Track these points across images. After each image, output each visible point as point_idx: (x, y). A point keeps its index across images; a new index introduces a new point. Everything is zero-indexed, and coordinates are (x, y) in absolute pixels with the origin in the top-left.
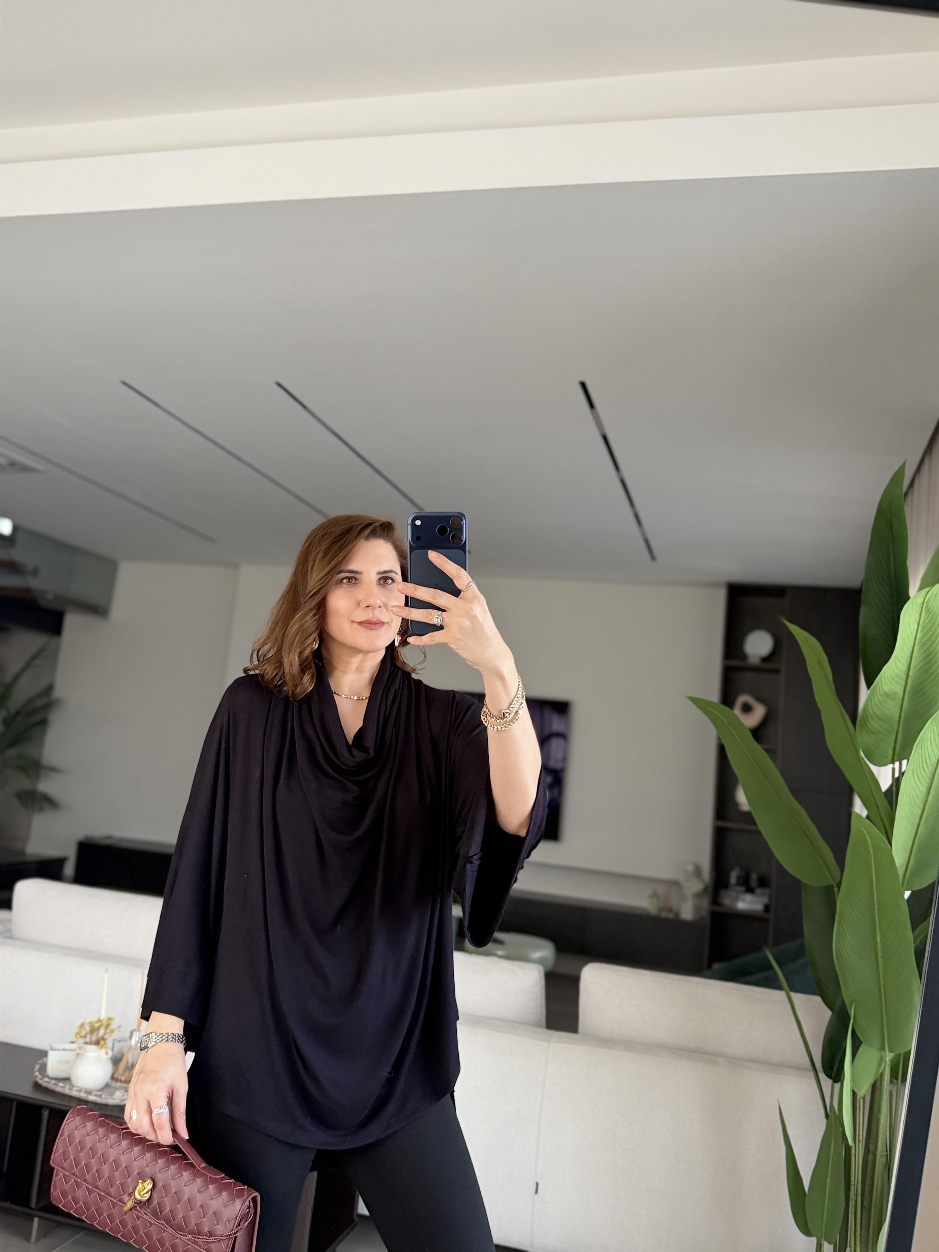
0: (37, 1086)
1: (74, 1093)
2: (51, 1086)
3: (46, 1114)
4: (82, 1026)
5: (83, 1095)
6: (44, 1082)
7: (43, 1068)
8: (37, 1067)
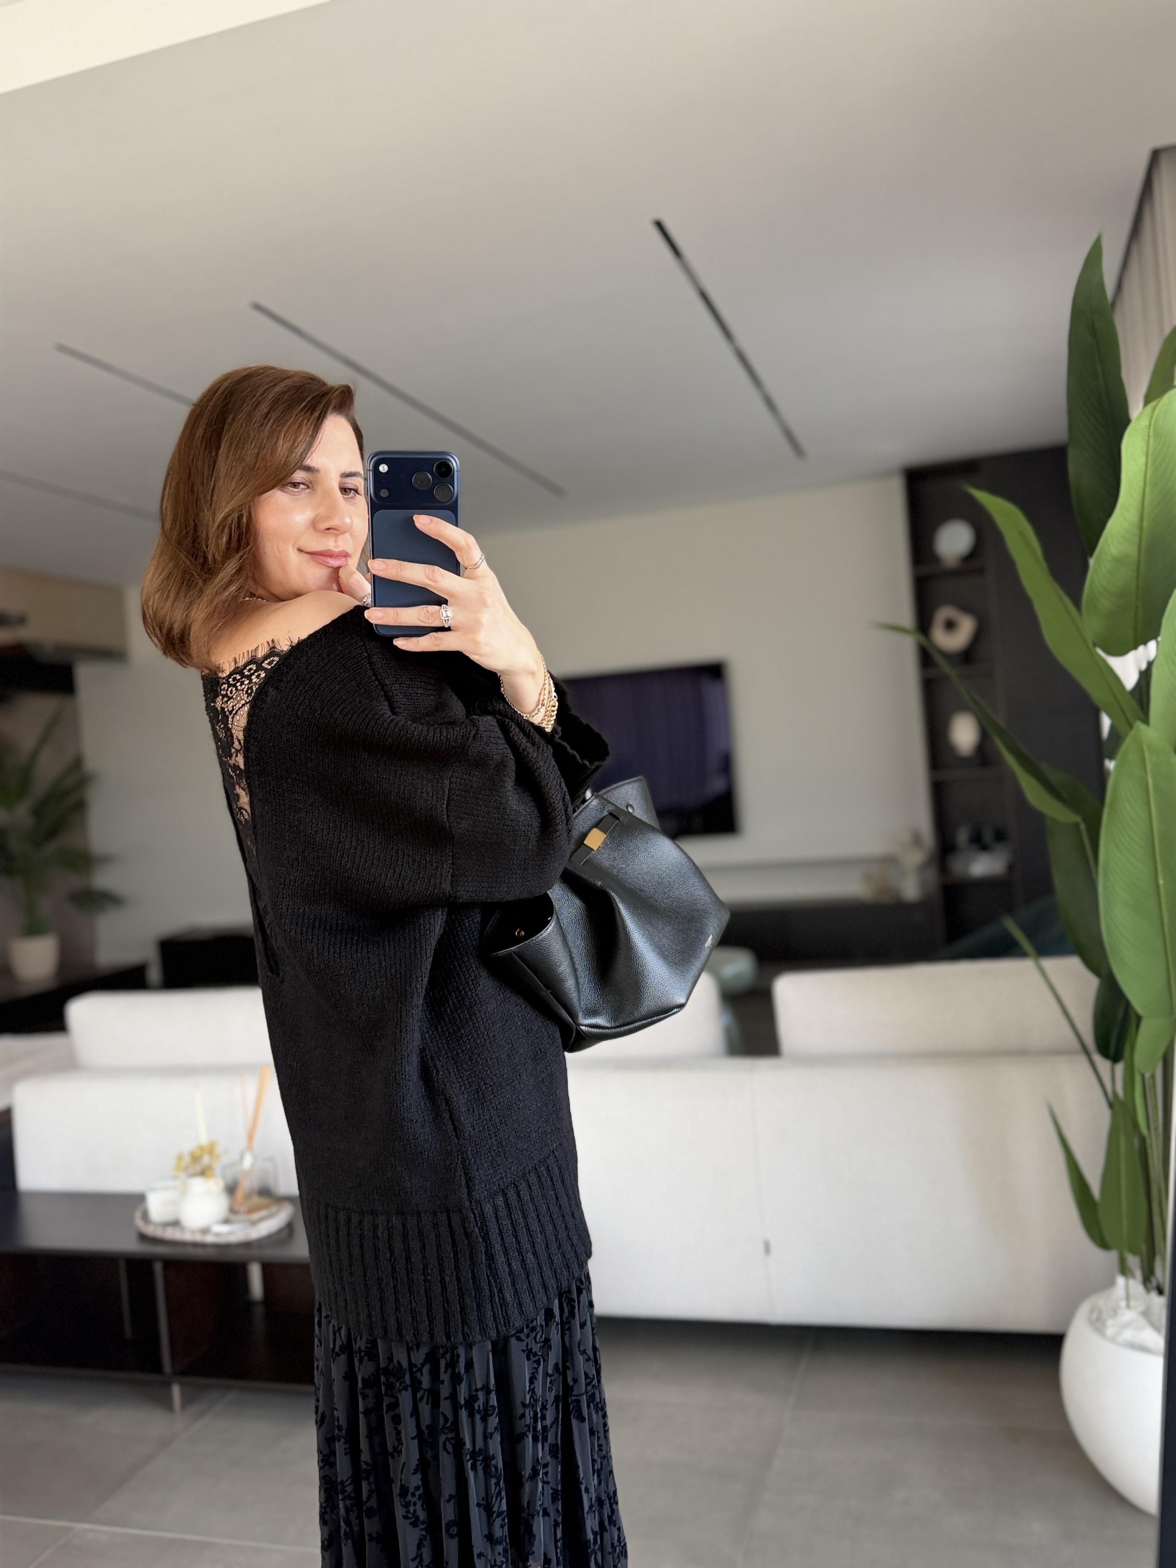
0: (143, 1238)
1: (188, 1237)
2: (159, 1233)
3: (158, 1268)
4: (180, 1158)
5: (198, 1238)
6: (150, 1230)
7: (145, 1216)
8: (138, 1215)
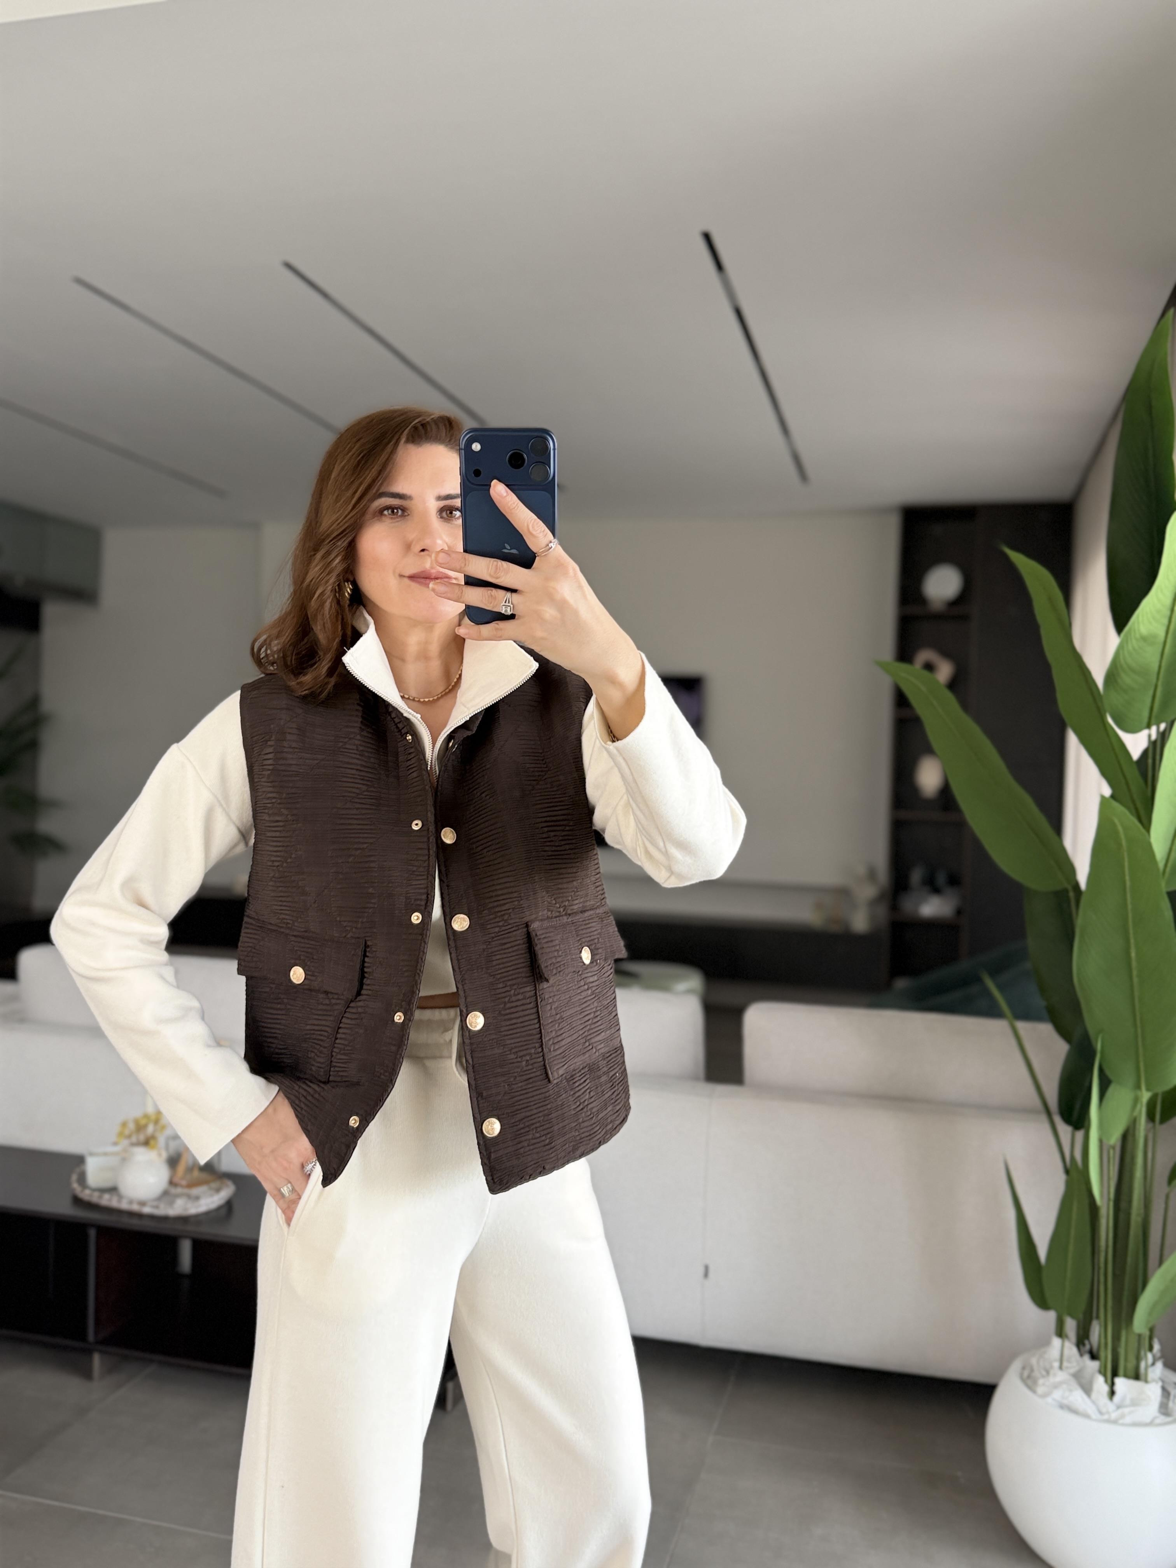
1: (124, 1206)
2: (95, 1198)
4: (124, 1124)
5: (135, 1207)
6: (86, 1195)
7: (82, 1178)
8: (74, 1177)
